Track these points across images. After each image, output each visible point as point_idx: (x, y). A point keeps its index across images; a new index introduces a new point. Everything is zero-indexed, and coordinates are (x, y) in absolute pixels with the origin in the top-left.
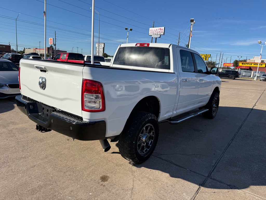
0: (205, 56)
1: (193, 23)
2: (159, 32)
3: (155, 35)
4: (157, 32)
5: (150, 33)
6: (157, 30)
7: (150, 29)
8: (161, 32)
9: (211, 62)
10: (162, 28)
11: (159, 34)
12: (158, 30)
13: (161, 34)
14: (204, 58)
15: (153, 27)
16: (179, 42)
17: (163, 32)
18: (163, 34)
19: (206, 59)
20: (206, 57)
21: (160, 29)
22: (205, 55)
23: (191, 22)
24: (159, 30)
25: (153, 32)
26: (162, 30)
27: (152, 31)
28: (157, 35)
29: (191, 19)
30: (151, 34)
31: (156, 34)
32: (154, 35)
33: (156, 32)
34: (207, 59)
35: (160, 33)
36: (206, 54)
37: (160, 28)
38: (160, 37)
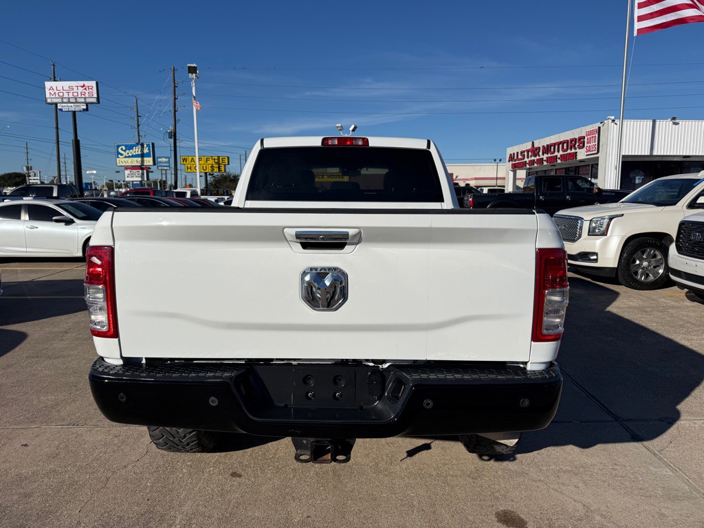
0: (216, 161)
1: (194, 75)
2: (80, 96)
3: (69, 102)
4: (75, 94)
5: (48, 95)
6: (71, 88)
7: (48, 84)
8: (87, 95)
9: (229, 176)
10: (87, 83)
11: (83, 100)
12: (75, 89)
13: (88, 100)
14: (215, 166)
15: (55, 81)
16: (138, 126)
17: (95, 95)
18: (94, 100)
19: (219, 168)
20: (218, 163)
21: (84, 86)
22: (216, 158)
23: (189, 72)
24: (81, 89)
25: (61, 94)
26: (90, 90)
27: (57, 92)
28: (76, 102)
29: (188, 65)
30: (55, 101)
31: (72, 100)
32: (63, 102)
33: (71, 95)
34: (223, 168)
35: (85, 98)
36: (219, 157)
37: (81, 83)
38: (87, 110)
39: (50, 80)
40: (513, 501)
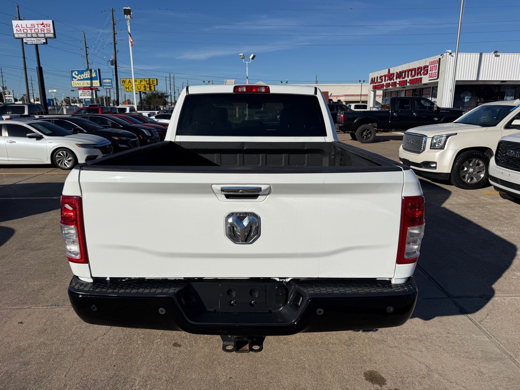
0: (148, 82)
1: (129, 16)
2: (40, 32)
3: (32, 37)
4: (37, 31)
5: (15, 32)
6: (33, 25)
7: (15, 23)
8: (46, 31)
9: (158, 94)
10: (45, 22)
11: (43, 35)
12: (36, 26)
13: (47, 35)
14: (147, 86)
15: (20, 20)
16: (87, 55)
17: (52, 32)
18: (52, 35)
19: (150, 87)
20: (149, 84)
21: (43, 24)
22: (148, 80)
23: (125, 14)
24: (40, 27)
25: (25, 31)
26: (48, 28)
27: (22, 29)
28: (38, 37)
29: (124, 8)
30: (21, 36)
31: (34, 35)
32: (27, 37)
33: (33, 32)
34: (153, 88)
35: (44, 34)
36: (149, 79)
37: (41, 22)
38: (46, 43)
39: (16, 19)
40: (376, 363)
